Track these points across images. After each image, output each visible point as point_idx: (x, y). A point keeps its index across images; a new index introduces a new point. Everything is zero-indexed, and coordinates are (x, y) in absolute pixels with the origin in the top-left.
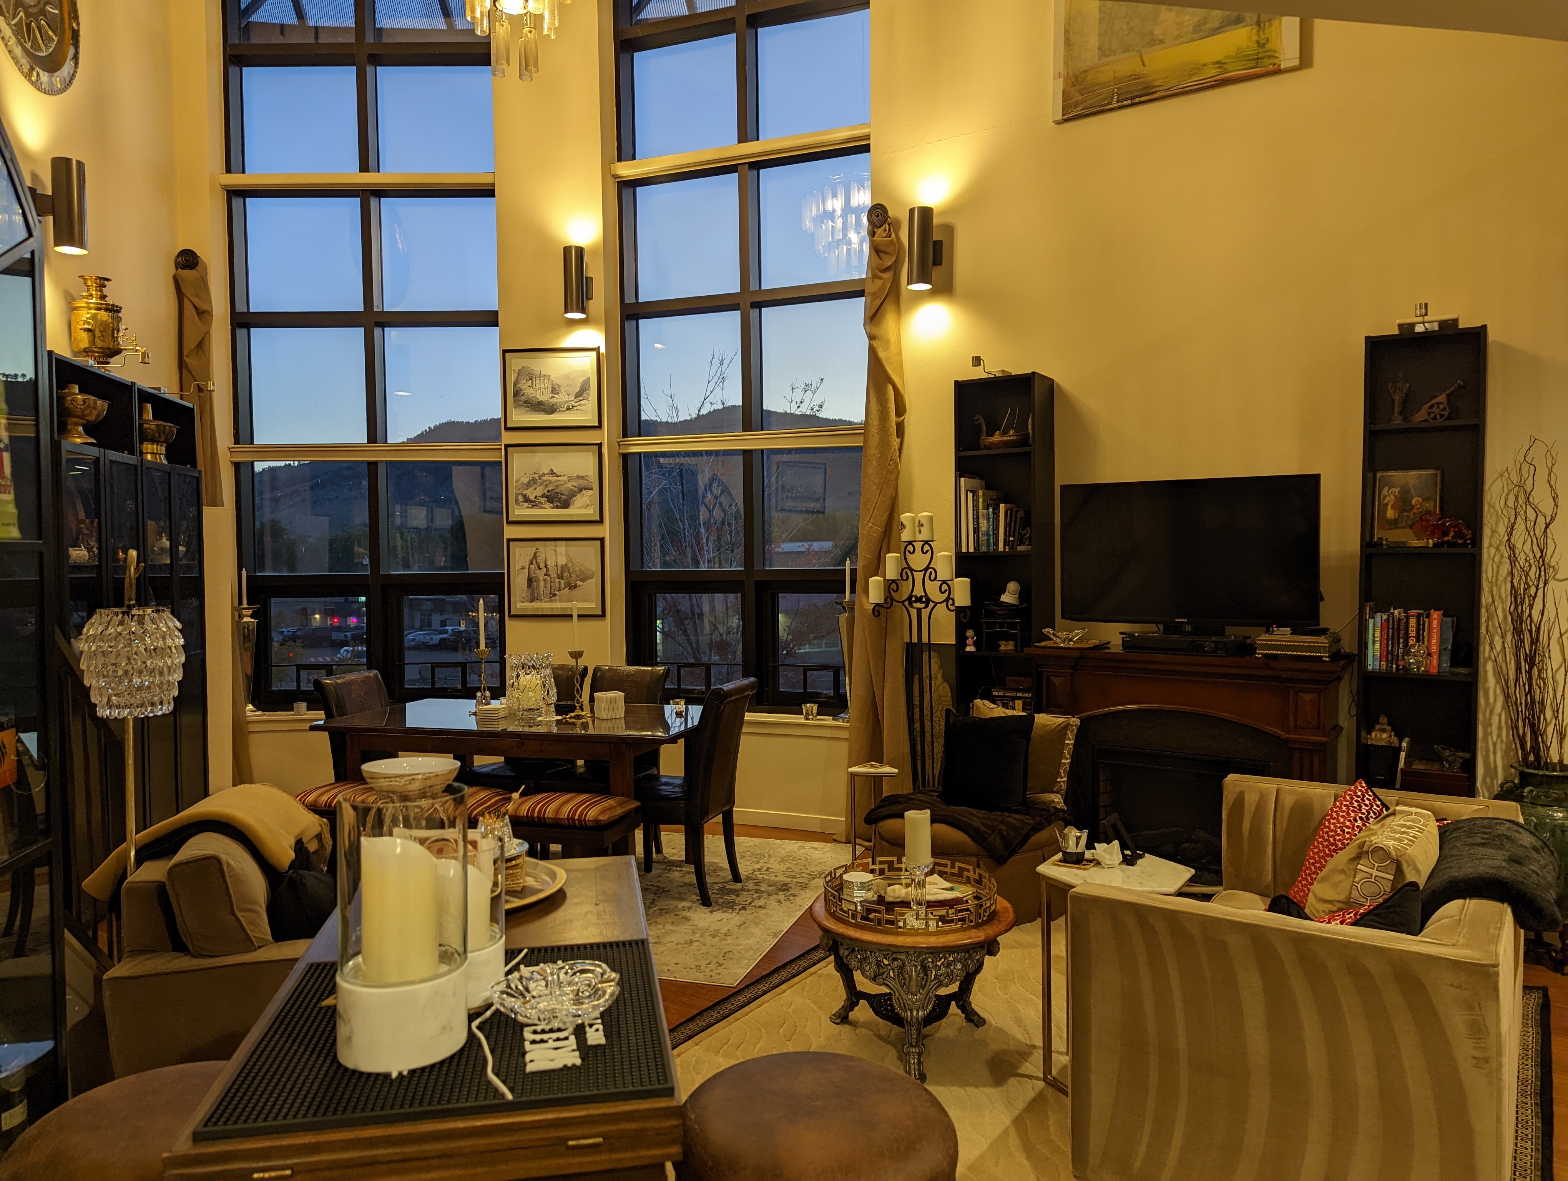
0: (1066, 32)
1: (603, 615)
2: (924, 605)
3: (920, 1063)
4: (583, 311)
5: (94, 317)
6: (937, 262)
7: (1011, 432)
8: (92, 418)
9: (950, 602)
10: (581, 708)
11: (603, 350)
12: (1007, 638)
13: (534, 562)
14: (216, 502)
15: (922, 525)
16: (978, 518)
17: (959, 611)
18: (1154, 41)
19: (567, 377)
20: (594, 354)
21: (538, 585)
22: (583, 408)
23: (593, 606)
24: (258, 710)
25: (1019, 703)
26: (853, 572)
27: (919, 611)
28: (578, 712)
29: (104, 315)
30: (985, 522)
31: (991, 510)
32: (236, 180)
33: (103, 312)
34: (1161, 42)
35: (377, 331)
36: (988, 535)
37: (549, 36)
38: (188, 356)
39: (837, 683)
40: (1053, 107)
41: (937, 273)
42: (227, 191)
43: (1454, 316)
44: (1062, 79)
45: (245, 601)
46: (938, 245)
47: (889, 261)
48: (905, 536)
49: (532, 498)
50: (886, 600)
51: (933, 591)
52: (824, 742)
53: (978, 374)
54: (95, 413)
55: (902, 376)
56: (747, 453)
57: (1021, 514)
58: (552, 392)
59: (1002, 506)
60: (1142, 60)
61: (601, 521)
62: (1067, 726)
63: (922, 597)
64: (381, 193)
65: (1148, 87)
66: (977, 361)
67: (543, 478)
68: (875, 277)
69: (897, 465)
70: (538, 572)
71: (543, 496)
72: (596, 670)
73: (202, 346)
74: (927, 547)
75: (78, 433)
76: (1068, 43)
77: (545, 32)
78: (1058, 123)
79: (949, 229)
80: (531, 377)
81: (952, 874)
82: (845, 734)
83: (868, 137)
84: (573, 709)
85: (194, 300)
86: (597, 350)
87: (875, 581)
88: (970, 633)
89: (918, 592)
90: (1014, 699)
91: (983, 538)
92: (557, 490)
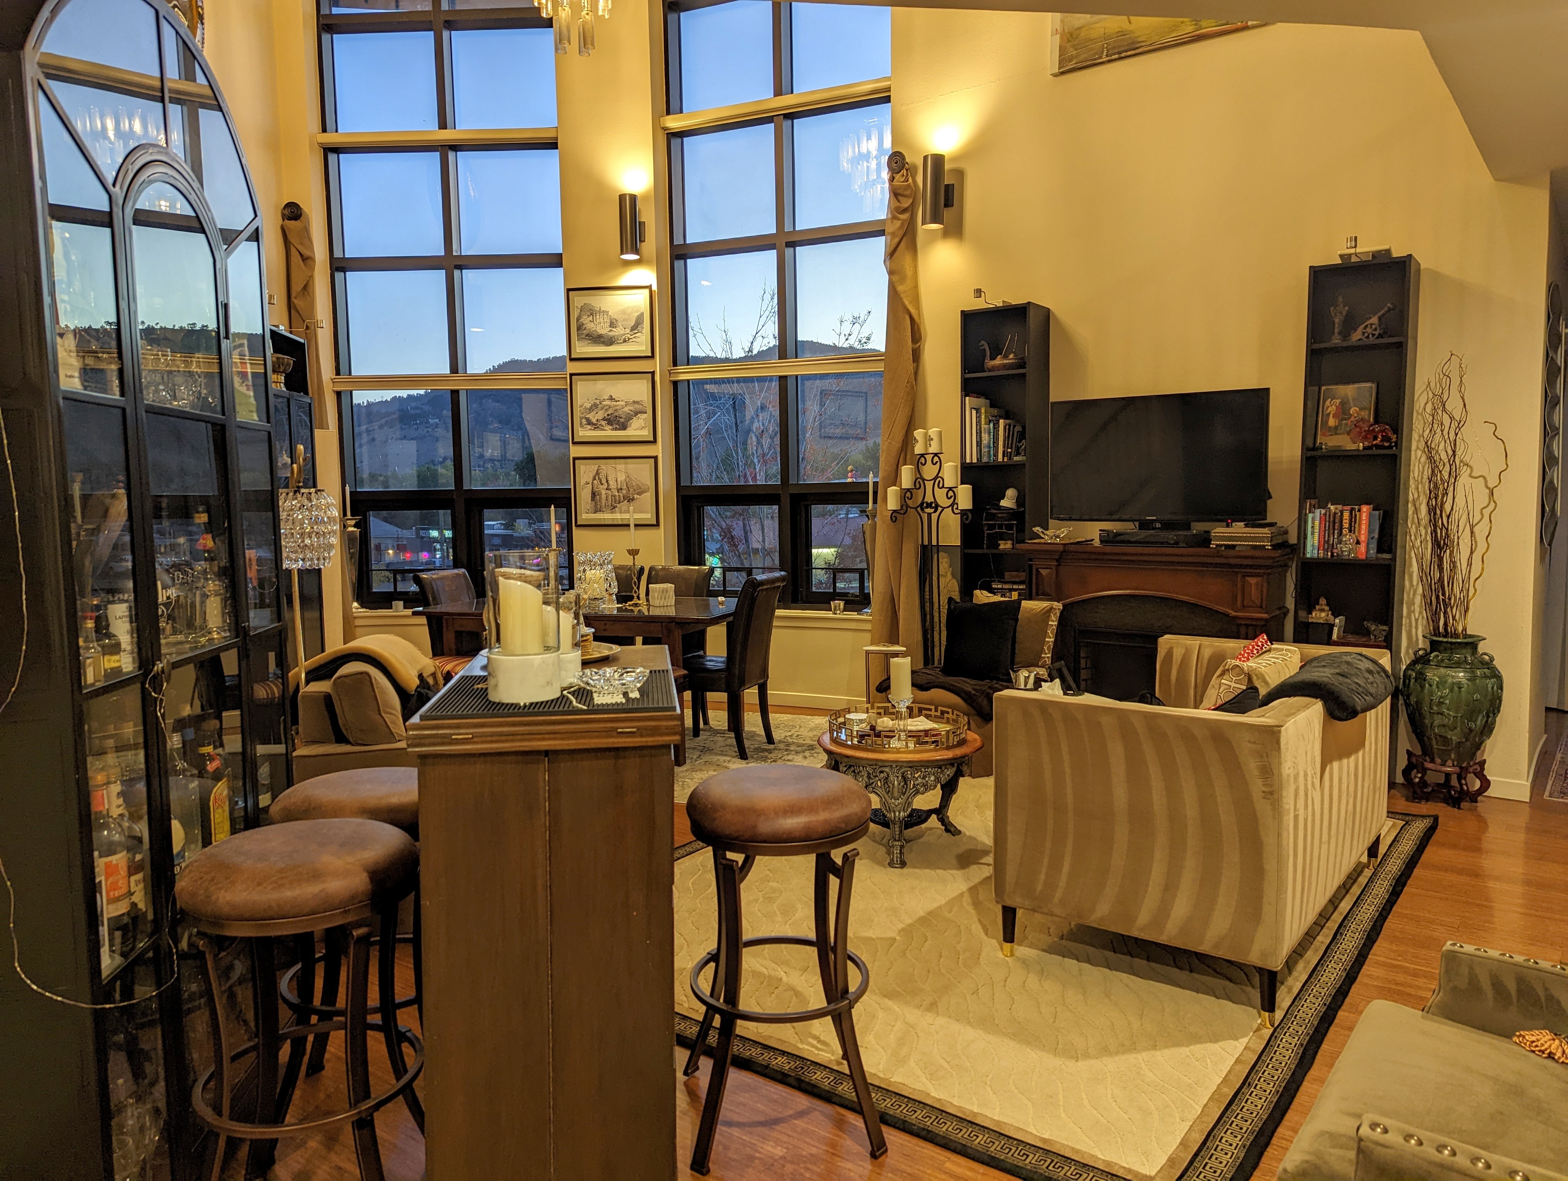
1: (657, 525)
2: (933, 510)
3: (901, 853)
4: (636, 251)
6: (948, 203)
7: (1011, 356)
9: (955, 506)
10: (638, 598)
11: (655, 288)
12: (1003, 537)
14: (324, 426)
15: (932, 439)
16: (981, 432)
17: (964, 513)
19: (624, 312)
20: (647, 291)
21: (600, 498)
22: (637, 340)
23: (648, 516)
24: (362, 607)
25: (1015, 595)
26: (876, 484)
27: (929, 515)
28: (635, 601)
30: (987, 435)
31: (992, 425)
32: (331, 138)
35: (457, 273)
36: (989, 447)
38: (295, 298)
39: (862, 584)
40: (1052, 63)
41: (947, 213)
42: (324, 149)
43: (1386, 247)
44: (1058, 36)
45: (349, 513)
46: (949, 189)
47: (906, 203)
48: (918, 449)
49: (594, 421)
50: (902, 507)
51: (942, 498)
53: (979, 304)
55: (918, 308)
56: (783, 379)
57: (1018, 428)
58: (610, 326)
59: (1001, 421)
61: (655, 441)
62: (1052, 609)
63: (931, 503)
64: (456, 147)
65: (1134, 43)
66: (978, 293)
67: (604, 403)
68: (894, 218)
69: (912, 387)
71: (604, 419)
72: (652, 569)
73: (307, 288)
74: (936, 459)
78: (1055, 75)
79: (960, 174)
80: (592, 313)
81: (936, 717)
82: (868, 626)
83: (888, 89)
85: (299, 246)
86: (650, 287)
87: (892, 491)
89: (929, 498)
90: (1008, 589)
91: (985, 450)
92: (616, 414)
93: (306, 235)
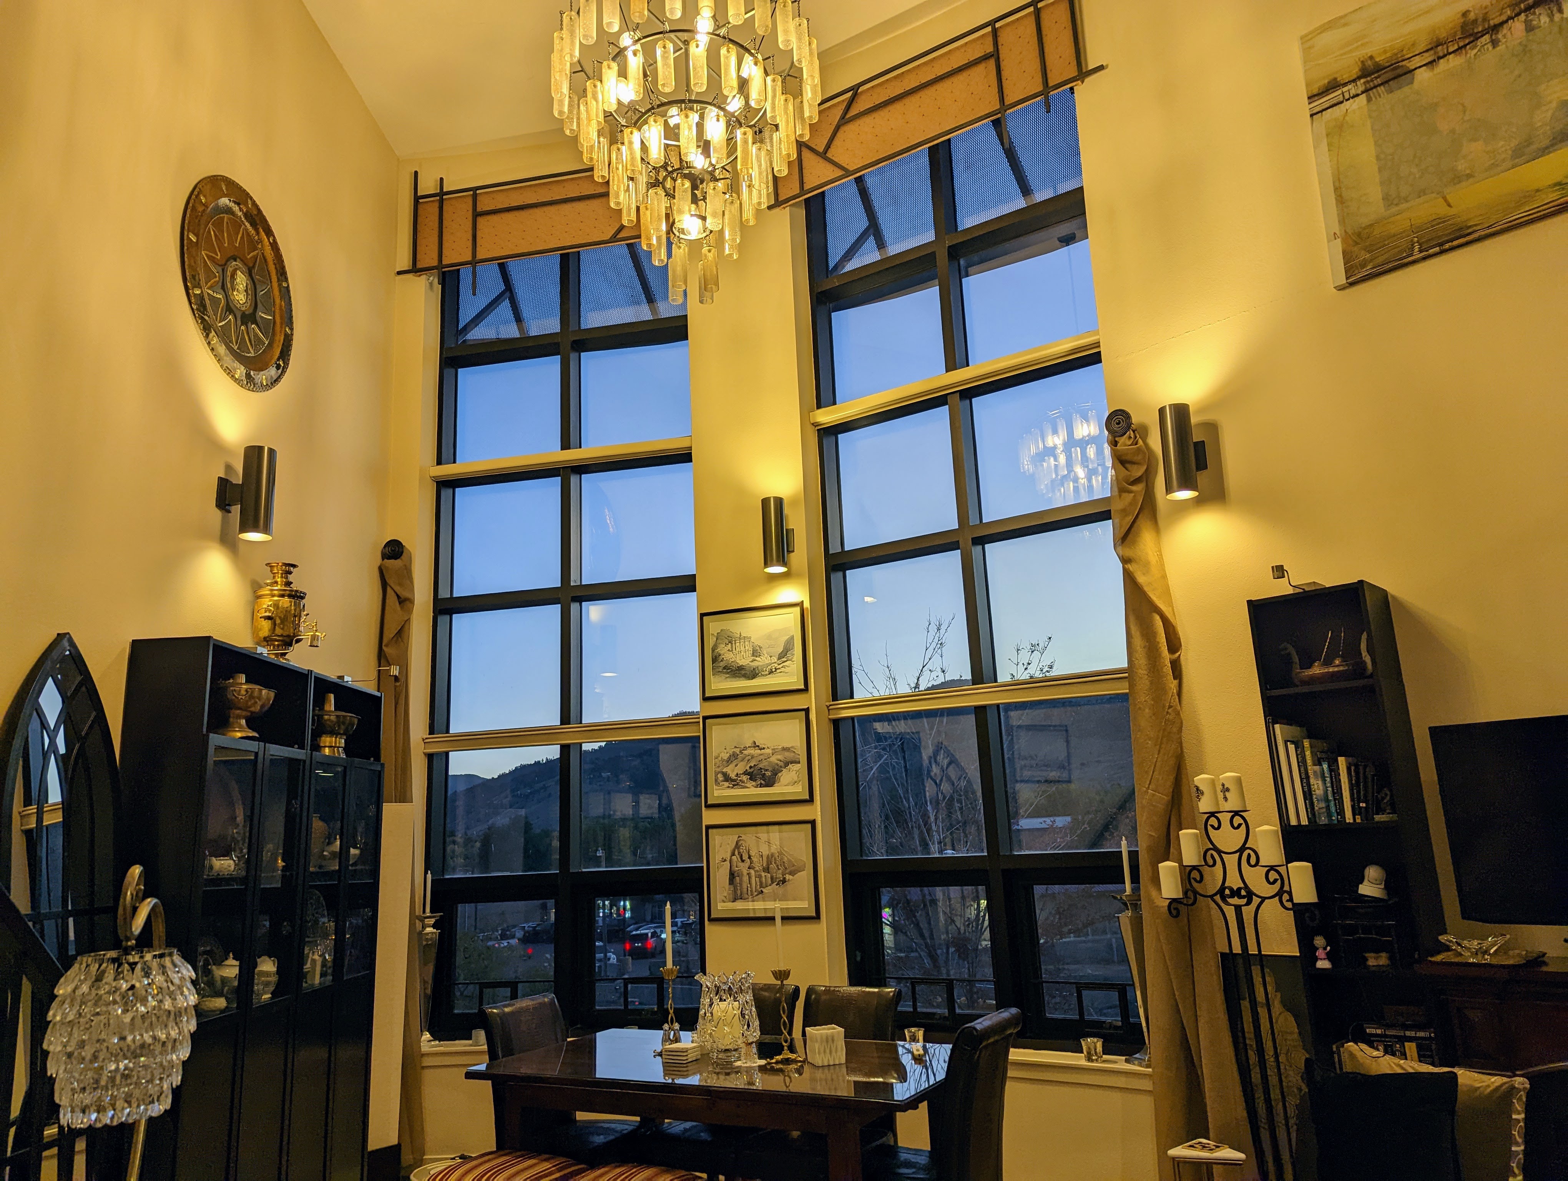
0: (1336, 189)
1: (818, 917)
2: (1245, 901)
4: (784, 563)
5: (276, 605)
6: (1202, 465)
7: (1337, 662)
8: (257, 708)
9: (1286, 897)
11: (807, 604)
12: (1377, 948)
13: (736, 853)
15: (1228, 790)
16: (1308, 777)
17: (1301, 909)
18: (1458, 179)
19: (769, 637)
20: (797, 609)
21: (741, 880)
22: (786, 670)
23: (804, 905)
24: (437, 1039)
25: (1411, 1048)
26: (1134, 856)
27: (1238, 909)
28: (786, 1054)
29: (286, 602)
30: (1320, 782)
31: (1325, 766)
32: (448, 470)
33: (286, 599)
34: (1469, 176)
35: (574, 607)
36: (1327, 800)
37: (731, 255)
38: (386, 646)
39: (1126, 1007)
40: (1334, 275)
41: (1202, 477)
42: (437, 482)
44: (1339, 241)
45: (429, 908)
46: (1200, 446)
47: (1138, 471)
48: (1205, 805)
49: (733, 776)
50: (1185, 893)
51: (1256, 879)
52: (1116, 1096)
53: (1282, 588)
54: (260, 703)
55: (1170, 604)
56: (980, 711)
57: (1371, 770)
58: (753, 655)
59: (1342, 760)
60: (1446, 201)
61: (811, 800)
62: (1510, 1089)
63: (1239, 889)
64: (581, 469)
65: (1461, 229)
66: (1279, 571)
67: (745, 752)
68: (1122, 490)
69: (1178, 714)
70: (741, 864)
71: (745, 773)
72: (810, 991)
73: (402, 634)
74: (1237, 820)
75: (241, 726)
76: (1341, 200)
77: (727, 252)
78: (1341, 288)
79: (1212, 428)
80: (731, 640)
82: (1147, 1085)
83: (1097, 344)
84: (779, 1050)
85: (397, 589)
86: (801, 605)
87: (1167, 868)
88: (1319, 941)
89: (1234, 882)
90: (1403, 1040)
91: (1319, 806)
92: (761, 766)
93: (407, 574)
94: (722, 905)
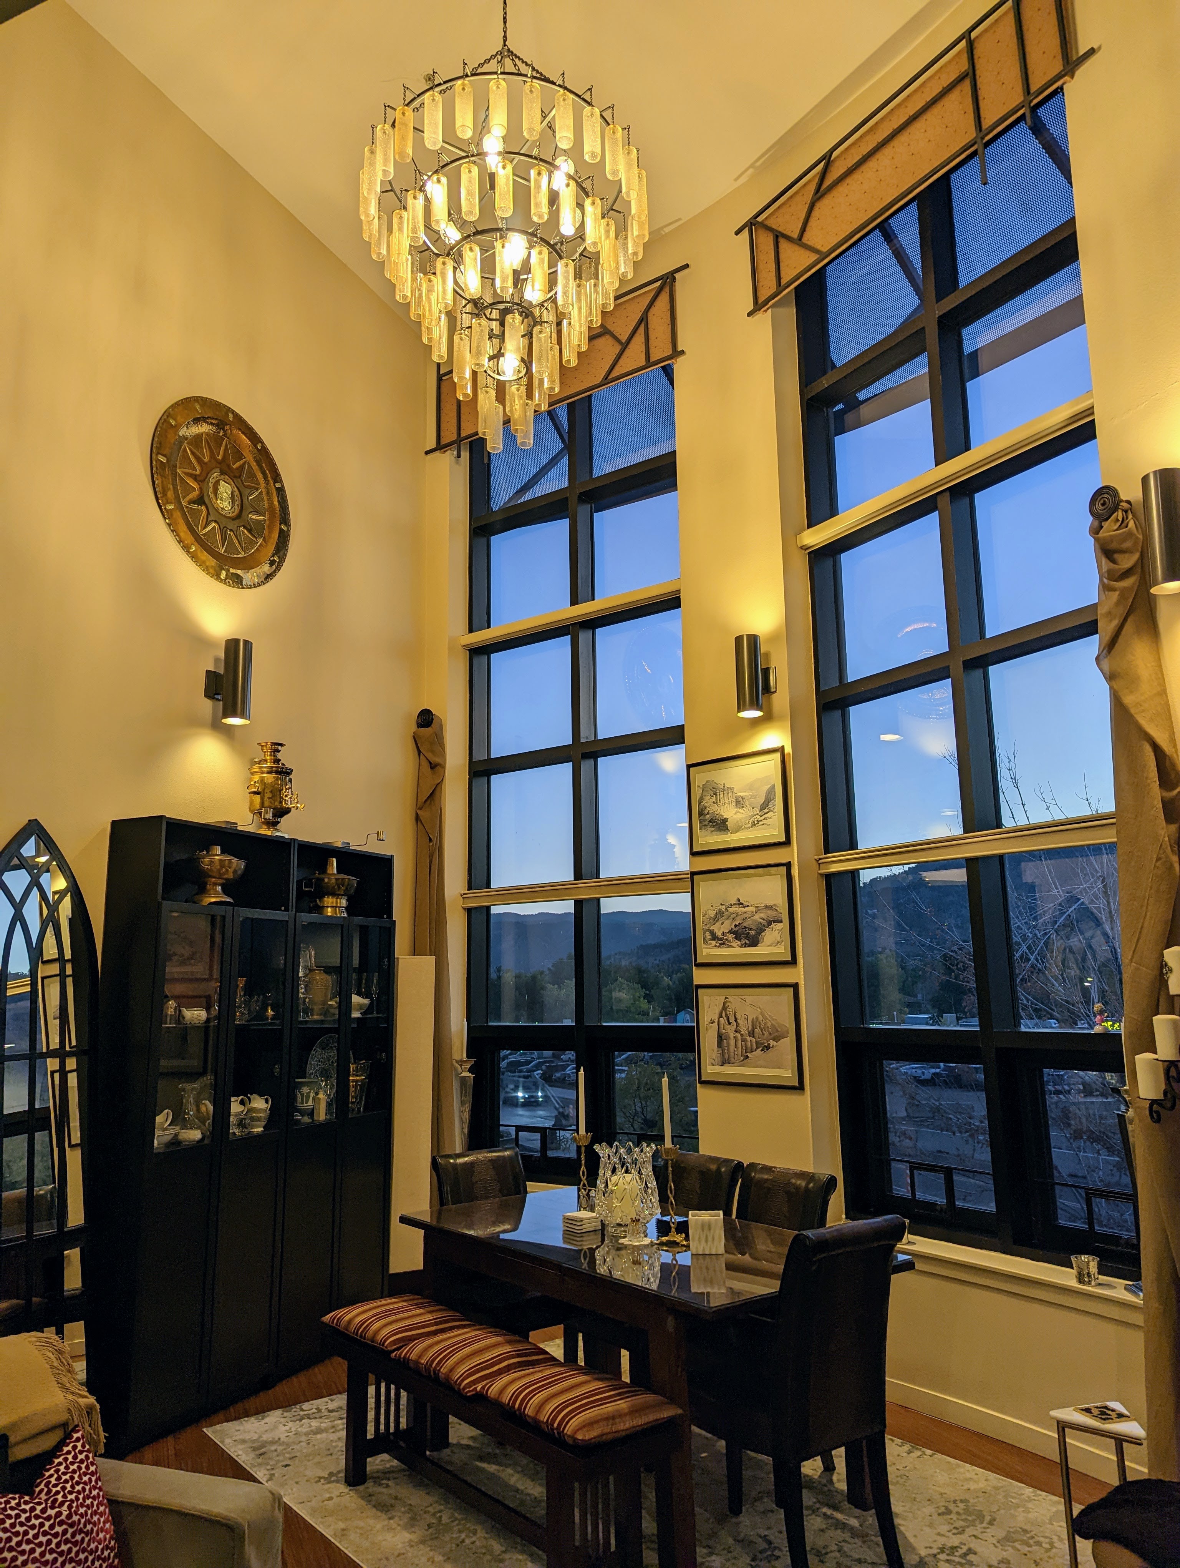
1: (800, 1087)
4: (759, 707)
5: (262, 780)
11: (788, 749)
13: (724, 1015)
19: (750, 787)
20: (777, 756)
21: (728, 1044)
22: (768, 822)
23: (786, 1074)
28: (672, 1236)
29: (270, 778)
32: (479, 638)
33: (273, 775)
35: (588, 763)
38: (423, 808)
42: (470, 650)
45: (465, 1054)
49: (719, 934)
54: (232, 872)
56: (974, 862)
58: (736, 807)
61: (793, 962)
64: (595, 623)
67: (730, 910)
68: (1104, 595)
70: (728, 1027)
71: (731, 932)
72: (749, 1170)
73: (435, 796)
75: (216, 892)
80: (716, 791)
82: (1139, 1319)
83: (1092, 409)
85: (430, 756)
86: (780, 750)
87: (1145, 1060)
92: (745, 924)
93: (438, 740)
94: (711, 1069)
